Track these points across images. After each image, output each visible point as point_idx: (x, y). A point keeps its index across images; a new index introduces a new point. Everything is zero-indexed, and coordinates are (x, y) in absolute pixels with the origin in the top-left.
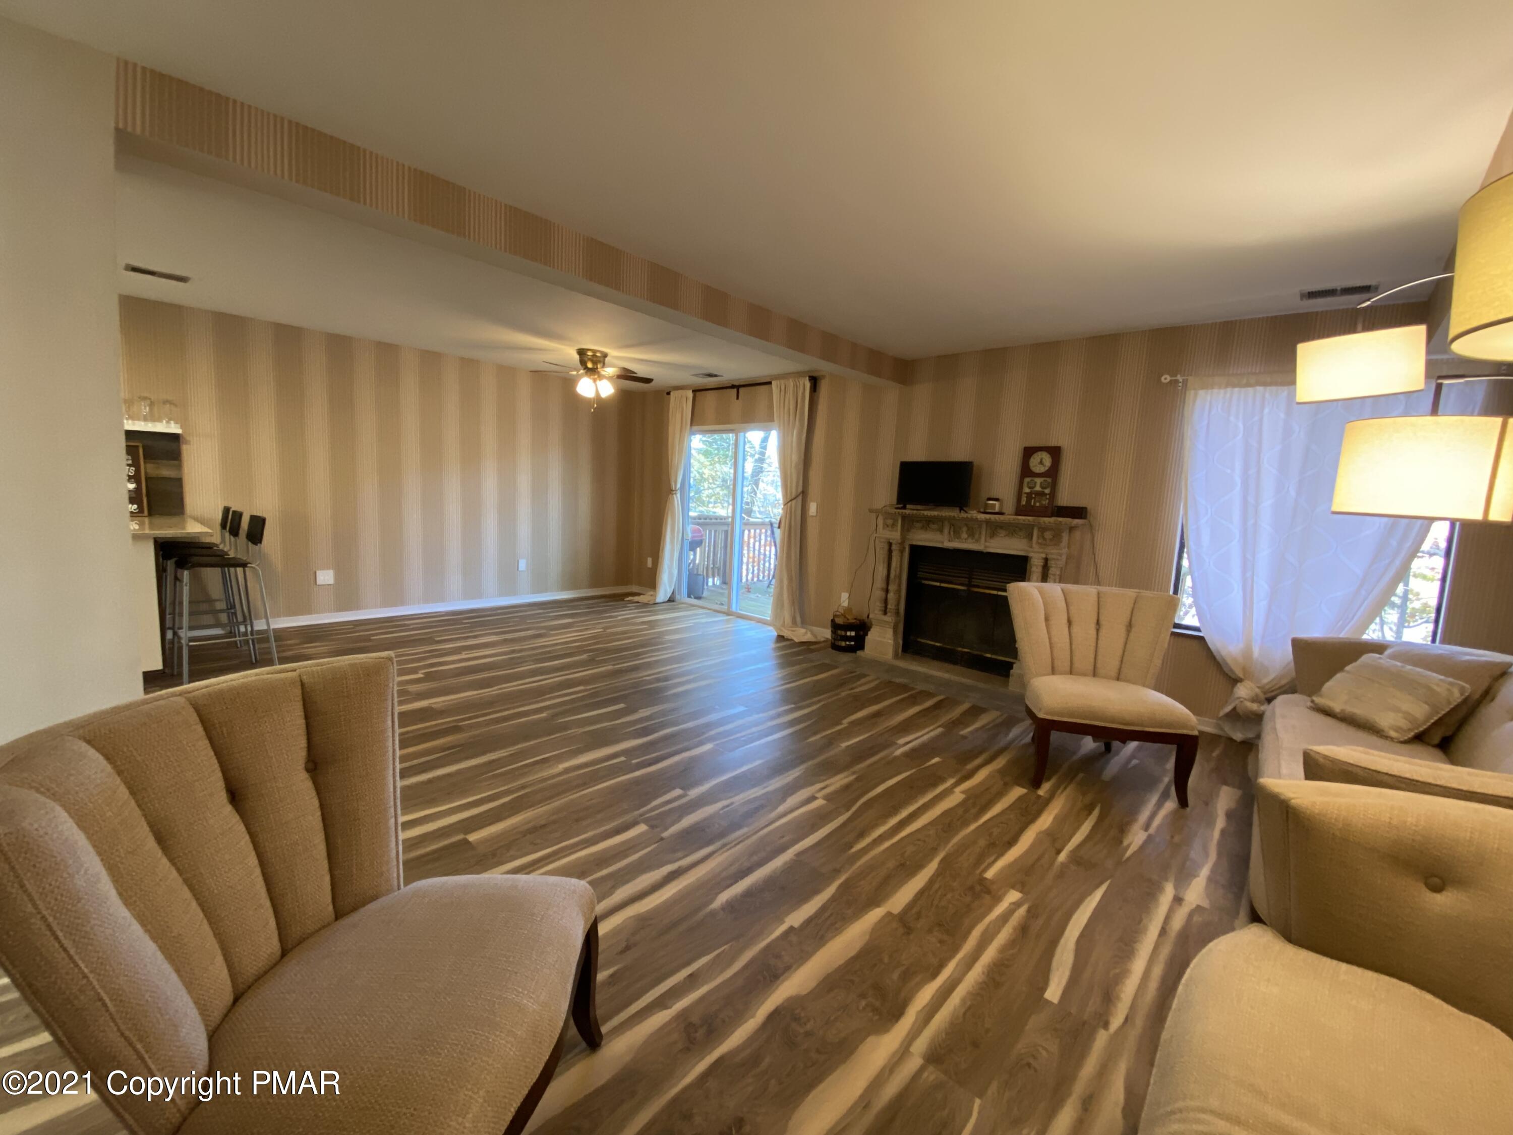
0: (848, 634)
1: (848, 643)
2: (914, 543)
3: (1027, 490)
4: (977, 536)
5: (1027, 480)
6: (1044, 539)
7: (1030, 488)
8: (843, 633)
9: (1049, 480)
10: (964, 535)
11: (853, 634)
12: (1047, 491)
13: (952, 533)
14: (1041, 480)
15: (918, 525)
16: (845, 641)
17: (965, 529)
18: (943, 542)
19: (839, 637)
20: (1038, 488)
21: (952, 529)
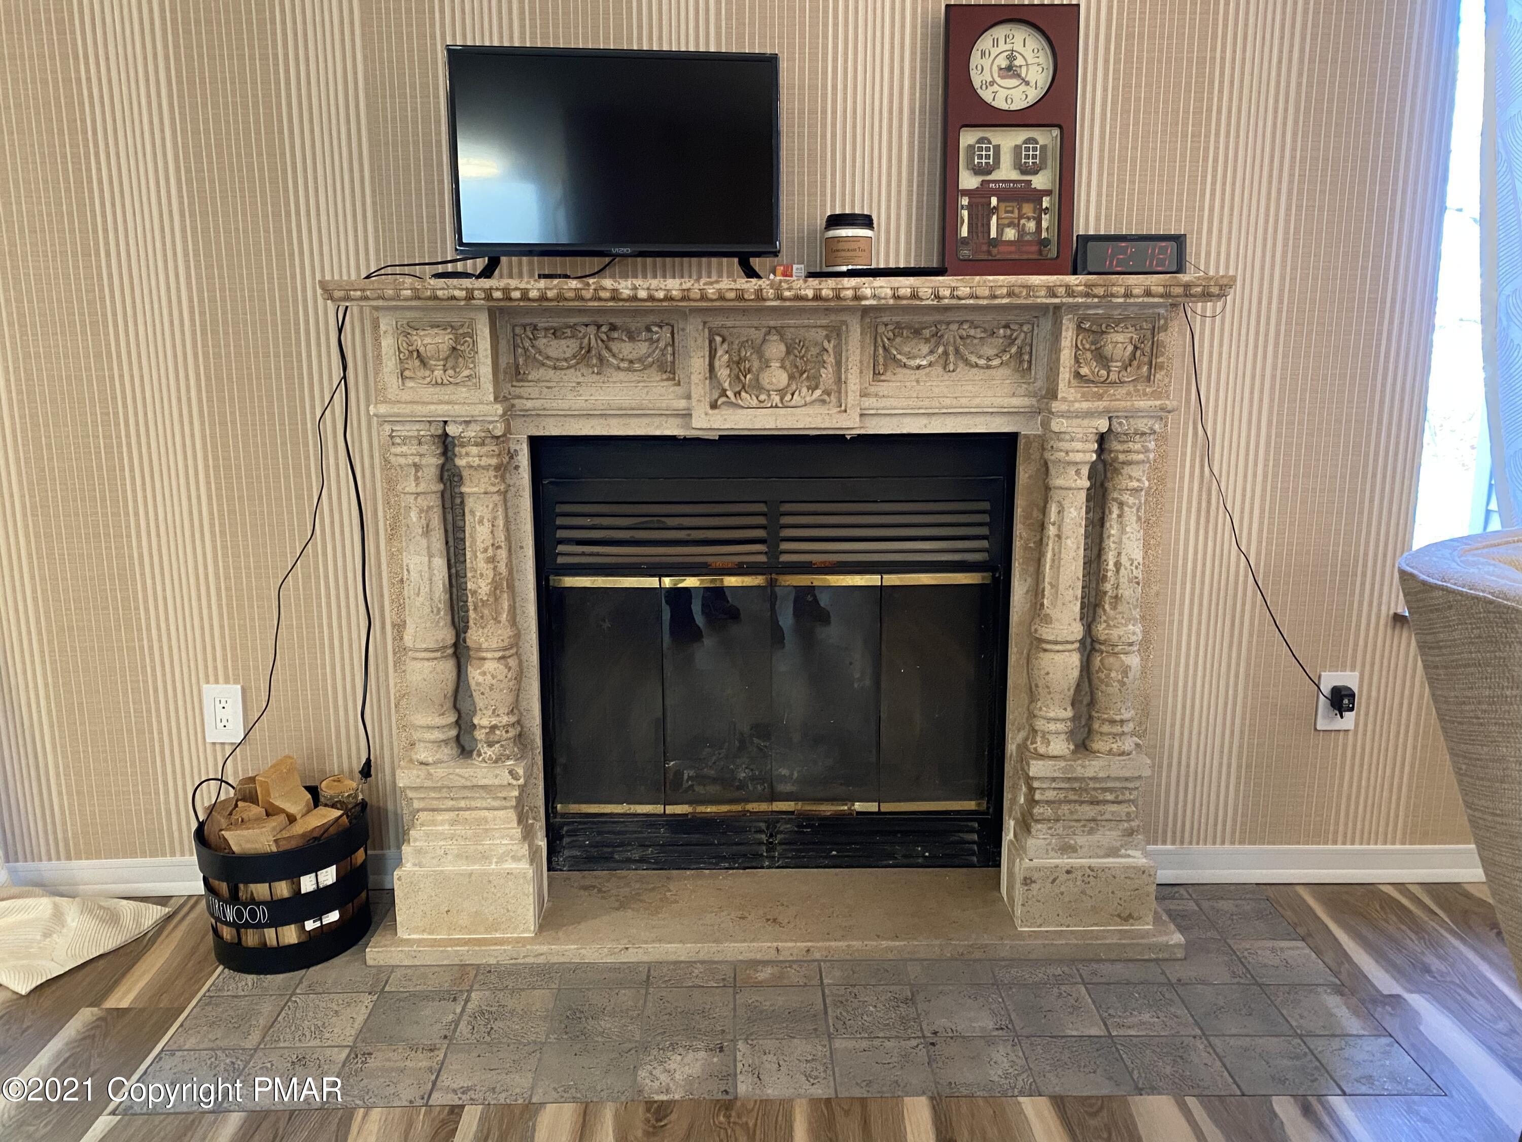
0: (307, 884)
1: (310, 925)
2: (553, 429)
3: (968, 181)
4: (827, 375)
5: (968, 138)
6: (1103, 359)
7: (978, 171)
8: (283, 889)
9: (1047, 138)
10: (777, 377)
11: (328, 876)
12: (1040, 181)
13: (723, 373)
14: (1018, 136)
15: (563, 348)
16: (299, 922)
17: (775, 349)
18: (687, 415)
19: (262, 914)
20: (1006, 172)
21: (722, 358)
